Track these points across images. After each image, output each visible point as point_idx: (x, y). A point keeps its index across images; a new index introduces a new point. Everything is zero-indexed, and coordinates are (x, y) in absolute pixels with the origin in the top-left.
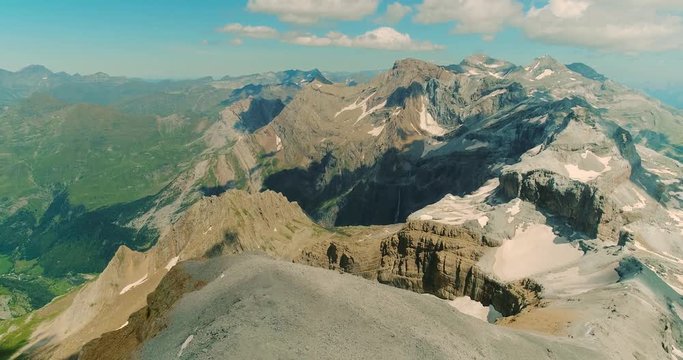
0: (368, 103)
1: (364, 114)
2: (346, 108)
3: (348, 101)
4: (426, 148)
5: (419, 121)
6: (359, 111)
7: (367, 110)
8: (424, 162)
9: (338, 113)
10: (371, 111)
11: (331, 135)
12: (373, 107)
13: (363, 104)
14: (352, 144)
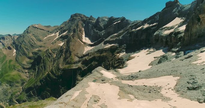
0: (59, 33)
1: (57, 37)
2: (49, 36)
3: (51, 32)
4: (85, 50)
5: (82, 38)
6: (55, 36)
7: (59, 36)
8: (84, 56)
9: (46, 38)
10: (60, 36)
11: (41, 47)
12: (61, 34)
13: (58, 34)
14: (50, 50)
